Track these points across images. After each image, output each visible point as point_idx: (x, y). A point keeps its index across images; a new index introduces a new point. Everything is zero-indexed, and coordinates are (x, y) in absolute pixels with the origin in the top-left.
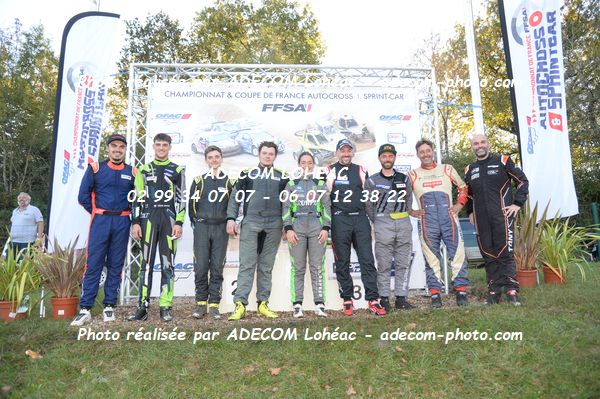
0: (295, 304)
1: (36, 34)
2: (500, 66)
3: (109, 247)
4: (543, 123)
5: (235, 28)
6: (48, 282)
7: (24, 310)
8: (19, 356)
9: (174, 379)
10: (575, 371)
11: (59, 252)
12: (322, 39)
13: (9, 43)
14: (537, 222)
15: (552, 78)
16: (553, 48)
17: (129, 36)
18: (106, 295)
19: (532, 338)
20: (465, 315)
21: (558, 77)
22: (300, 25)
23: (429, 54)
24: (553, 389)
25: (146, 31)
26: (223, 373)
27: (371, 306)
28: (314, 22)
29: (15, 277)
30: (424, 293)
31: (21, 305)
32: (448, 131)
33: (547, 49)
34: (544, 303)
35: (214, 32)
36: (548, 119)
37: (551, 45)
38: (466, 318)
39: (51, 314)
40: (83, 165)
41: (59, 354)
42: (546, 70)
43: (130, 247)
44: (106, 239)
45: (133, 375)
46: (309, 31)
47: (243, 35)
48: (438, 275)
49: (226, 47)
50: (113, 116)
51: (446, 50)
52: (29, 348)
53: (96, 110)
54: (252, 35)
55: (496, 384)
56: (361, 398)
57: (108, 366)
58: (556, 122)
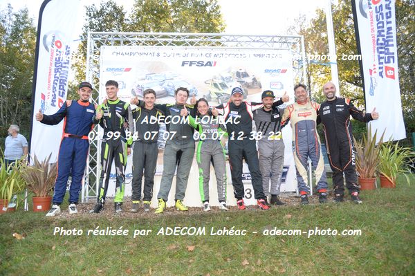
0: (204, 202)
1: (23, 15)
2: (347, 38)
3: (73, 161)
4: (381, 74)
5: (162, 12)
6: (30, 185)
7: (13, 205)
8: (9, 238)
9: (118, 254)
10: (405, 248)
11: (37, 165)
12: (223, 19)
13: (4, 21)
14: (376, 144)
15: (388, 41)
16: (389, 20)
17: (88, 17)
18: (71, 196)
19: (374, 225)
20: (325, 209)
21: (392, 40)
22: (208, 9)
23: (298, 30)
24: (390, 261)
25: (100, 13)
26: (153, 249)
27: (259, 203)
28: (218, 7)
29: (6, 182)
30: (295, 195)
31: (11, 202)
32: (311, 84)
33: (385, 20)
34: (381, 201)
35: (147, 14)
36: (384, 71)
37: (388, 18)
38: (326, 211)
39: (32, 208)
40: (55, 103)
41: (37, 236)
42: (383, 36)
43: (88, 162)
44: (70, 155)
45: (89, 251)
46: (214, 14)
47: (168, 16)
48: (306, 182)
49: (156, 25)
50: (78, 73)
51: (310, 27)
52: (15, 232)
53: (64, 65)
54: (174, 16)
55: (349, 258)
56: (253, 267)
57: (71, 244)
58: (390, 73)
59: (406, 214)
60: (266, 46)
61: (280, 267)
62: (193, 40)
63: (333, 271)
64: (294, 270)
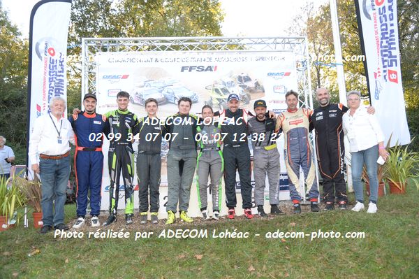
4: (385, 77)
6: (30, 201)
7: (14, 222)
9: (131, 264)
10: (406, 253)
15: (391, 44)
16: (392, 22)
19: (377, 232)
21: (395, 43)
24: (389, 265)
26: (163, 259)
29: (7, 198)
31: (12, 219)
33: (388, 22)
34: (388, 208)
35: (137, 4)
36: (388, 75)
37: (390, 20)
39: (32, 224)
42: (387, 38)
45: (102, 263)
46: (211, 2)
51: (318, 15)
53: (59, 74)
54: (167, 6)
55: (350, 262)
56: (259, 273)
57: (83, 257)
58: (393, 76)
59: (411, 220)
60: (268, 49)
61: (285, 273)
62: (192, 44)
63: (334, 275)
64: (297, 275)
